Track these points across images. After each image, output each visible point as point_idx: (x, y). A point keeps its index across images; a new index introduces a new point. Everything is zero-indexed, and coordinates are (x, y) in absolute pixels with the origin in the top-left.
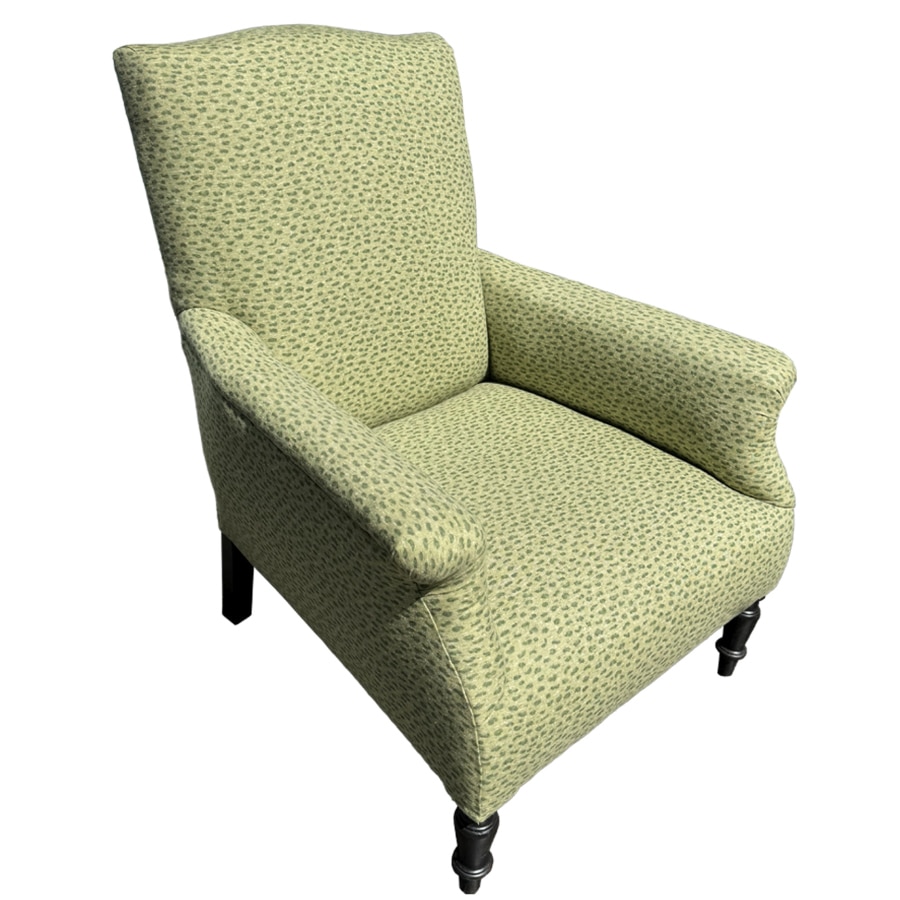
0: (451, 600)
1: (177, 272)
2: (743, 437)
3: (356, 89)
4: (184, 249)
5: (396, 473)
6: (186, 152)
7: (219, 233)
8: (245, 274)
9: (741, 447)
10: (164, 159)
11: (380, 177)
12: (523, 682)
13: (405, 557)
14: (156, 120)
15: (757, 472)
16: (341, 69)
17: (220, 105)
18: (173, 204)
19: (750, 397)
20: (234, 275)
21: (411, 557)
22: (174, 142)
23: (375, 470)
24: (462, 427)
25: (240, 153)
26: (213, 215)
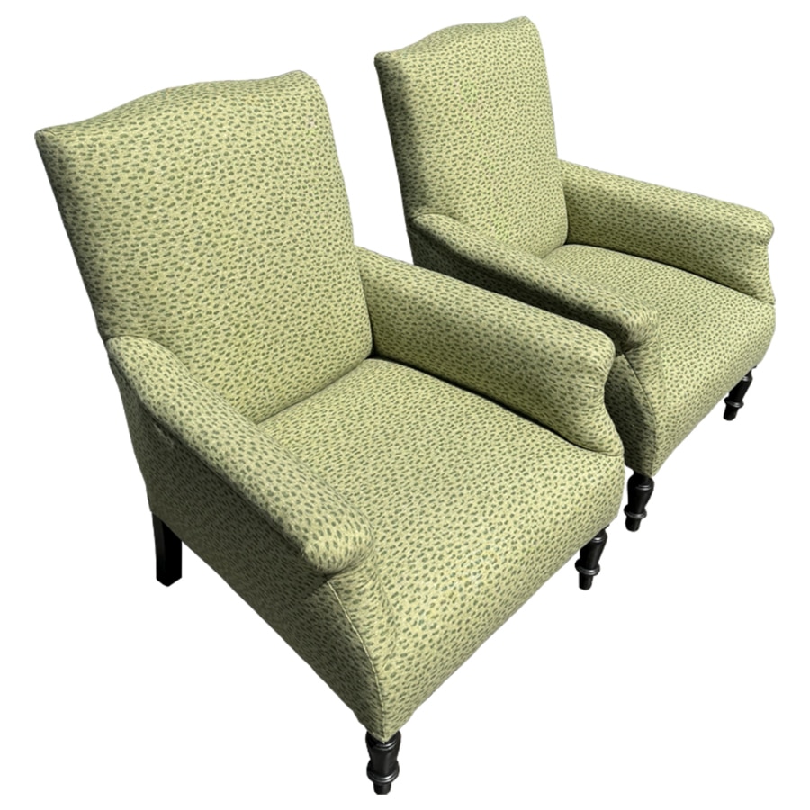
0: (350, 581)
1: (103, 308)
2: (577, 405)
3: (243, 142)
4: (108, 291)
5: (301, 485)
6: (105, 214)
7: (138, 276)
8: (162, 307)
9: (577, 412)
10: (87, 220)
11: (269, 212)
12: (410, 633)
13: (313, 557)
14: (78, 191)
15: (590, 431)
16: (229, 127)
17: (131, 174)
18: (96, 256)
19: (580, 374)
20: (153, 308)
21: (317, 557)
22: (95, 207)
23: (284, 485)
24: (353, 409)
25: (151, 210)
26: (132, 262)
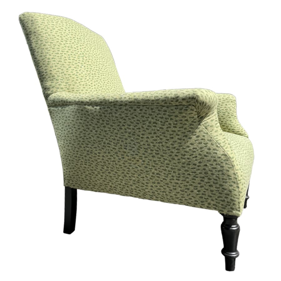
1: (48, 81)
2: (230, 116)
4: (51, 72)
6: (50, 41)
7: (63, 66)
8: (73, 79)
9: (231, 119)
10: (42, 43)
14: (39, 31)
15: (237, 126)
18: (46, 57)
20: (69, 80)
22: (46, 37)
26: (61, 60)
